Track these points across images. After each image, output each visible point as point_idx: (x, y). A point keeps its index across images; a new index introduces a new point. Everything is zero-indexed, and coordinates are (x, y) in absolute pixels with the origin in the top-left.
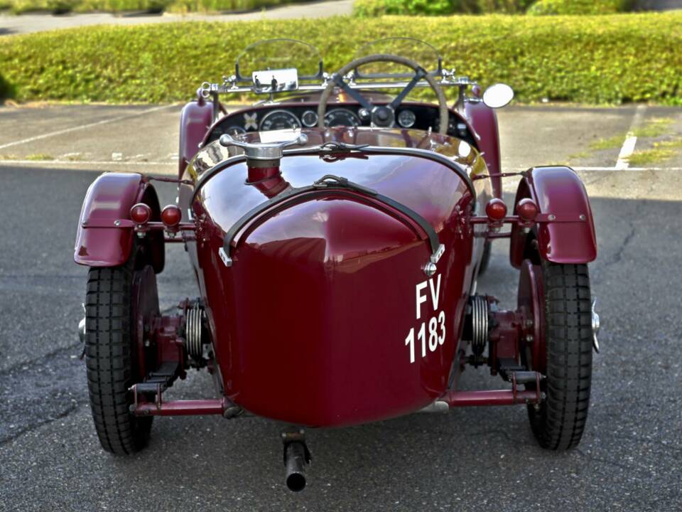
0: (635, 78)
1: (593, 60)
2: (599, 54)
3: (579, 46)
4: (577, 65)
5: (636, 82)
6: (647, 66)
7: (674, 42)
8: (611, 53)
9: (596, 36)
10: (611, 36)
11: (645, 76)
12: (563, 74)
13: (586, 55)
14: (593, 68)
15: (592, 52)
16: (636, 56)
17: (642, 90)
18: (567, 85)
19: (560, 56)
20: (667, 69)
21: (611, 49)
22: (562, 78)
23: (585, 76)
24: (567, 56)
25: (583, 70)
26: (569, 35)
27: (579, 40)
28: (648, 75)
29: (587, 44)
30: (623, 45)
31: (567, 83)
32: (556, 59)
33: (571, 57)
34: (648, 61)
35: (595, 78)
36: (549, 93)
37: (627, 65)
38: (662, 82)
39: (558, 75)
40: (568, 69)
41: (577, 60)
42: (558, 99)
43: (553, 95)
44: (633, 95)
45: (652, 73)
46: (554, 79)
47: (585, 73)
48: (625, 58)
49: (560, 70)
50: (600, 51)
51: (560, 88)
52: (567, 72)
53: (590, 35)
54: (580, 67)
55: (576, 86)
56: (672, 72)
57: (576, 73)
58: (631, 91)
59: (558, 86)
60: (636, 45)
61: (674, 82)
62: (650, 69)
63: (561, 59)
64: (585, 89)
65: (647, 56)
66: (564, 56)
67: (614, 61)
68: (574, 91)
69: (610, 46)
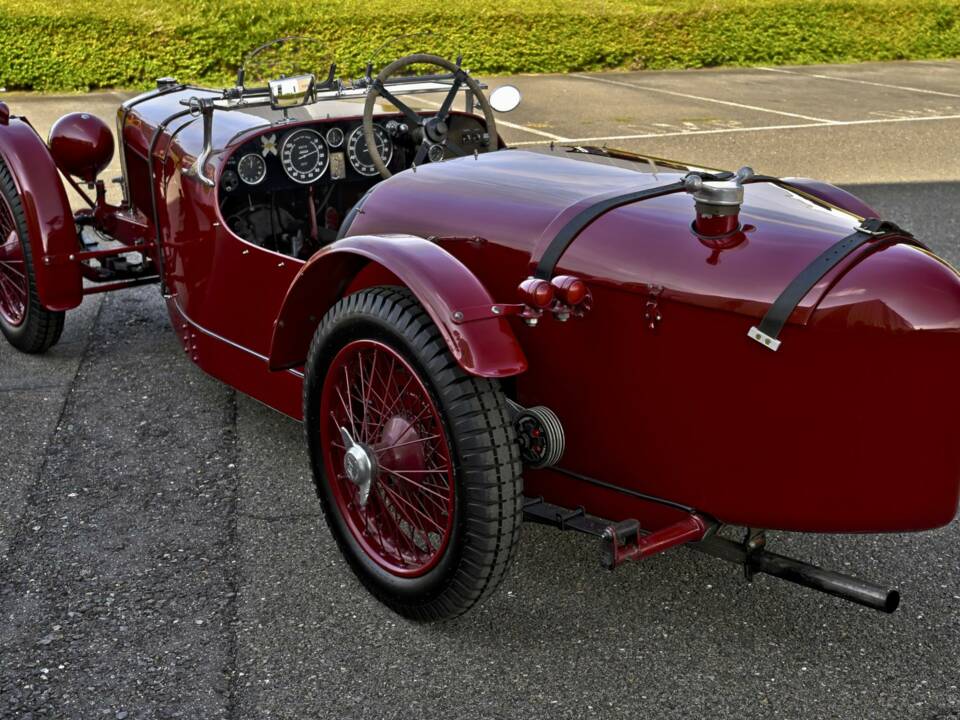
0: (100, 64)
1: (53, 44)
2: (58, 38)
3: (37, 30)
4: (36, 50)
5: (101, 67)
6: (111, 50)
7: (136, 25)
8: (72, 37)
9: (55, 18)
10: (72, 19)
11: (110, 61)
12: (22, 60)
13: (45, 39)
14: (54, 54)
15: (51, 35)
16: (98, 39)
17: (108, 75)
18: (27, 72)
19: (16, 42)
20: (132, 53)
21: (72, 33)
22: (21, 65)
23: (47, 62)
24: (24, 41)
25: (43, 55)
26: (25, 19)
27: (35, 24)
28: (113, 60)
29: (47, 27)
30: (84, 29)
31: (27, 69)
32: (12, 45)
33: (29, 42)
34: (112, 45)
35: (58, 63)
36: (7, 80)
37: (90, 50)
38: (127, 66)
39: (17, 61)
40: (26, 55)
41: (36, 45)
42: (17, 87)
43: (12, 84)
44: (99, 81)
45: (117, 57)
46: (12, 65)
47: (46, 58)
48: (88, 42)
49: (18, 57)
50: (60, 36)
51: (20, 76)
52: (25, 59)
53: (48, 18)
54: (40, 52)
55: (37, 74)
56: (138, 56)
57: (36, 59)
58: (98, 76)
59: (16, 74)
60: (98, 29)
61: (140, 67)
62: (114, 54)
63: (18, 44)
64: (46, 75)
65: (110, 40)
66: (21, 41)
67: (76, 46)
68: (35, 78)
69: (70, 30)
